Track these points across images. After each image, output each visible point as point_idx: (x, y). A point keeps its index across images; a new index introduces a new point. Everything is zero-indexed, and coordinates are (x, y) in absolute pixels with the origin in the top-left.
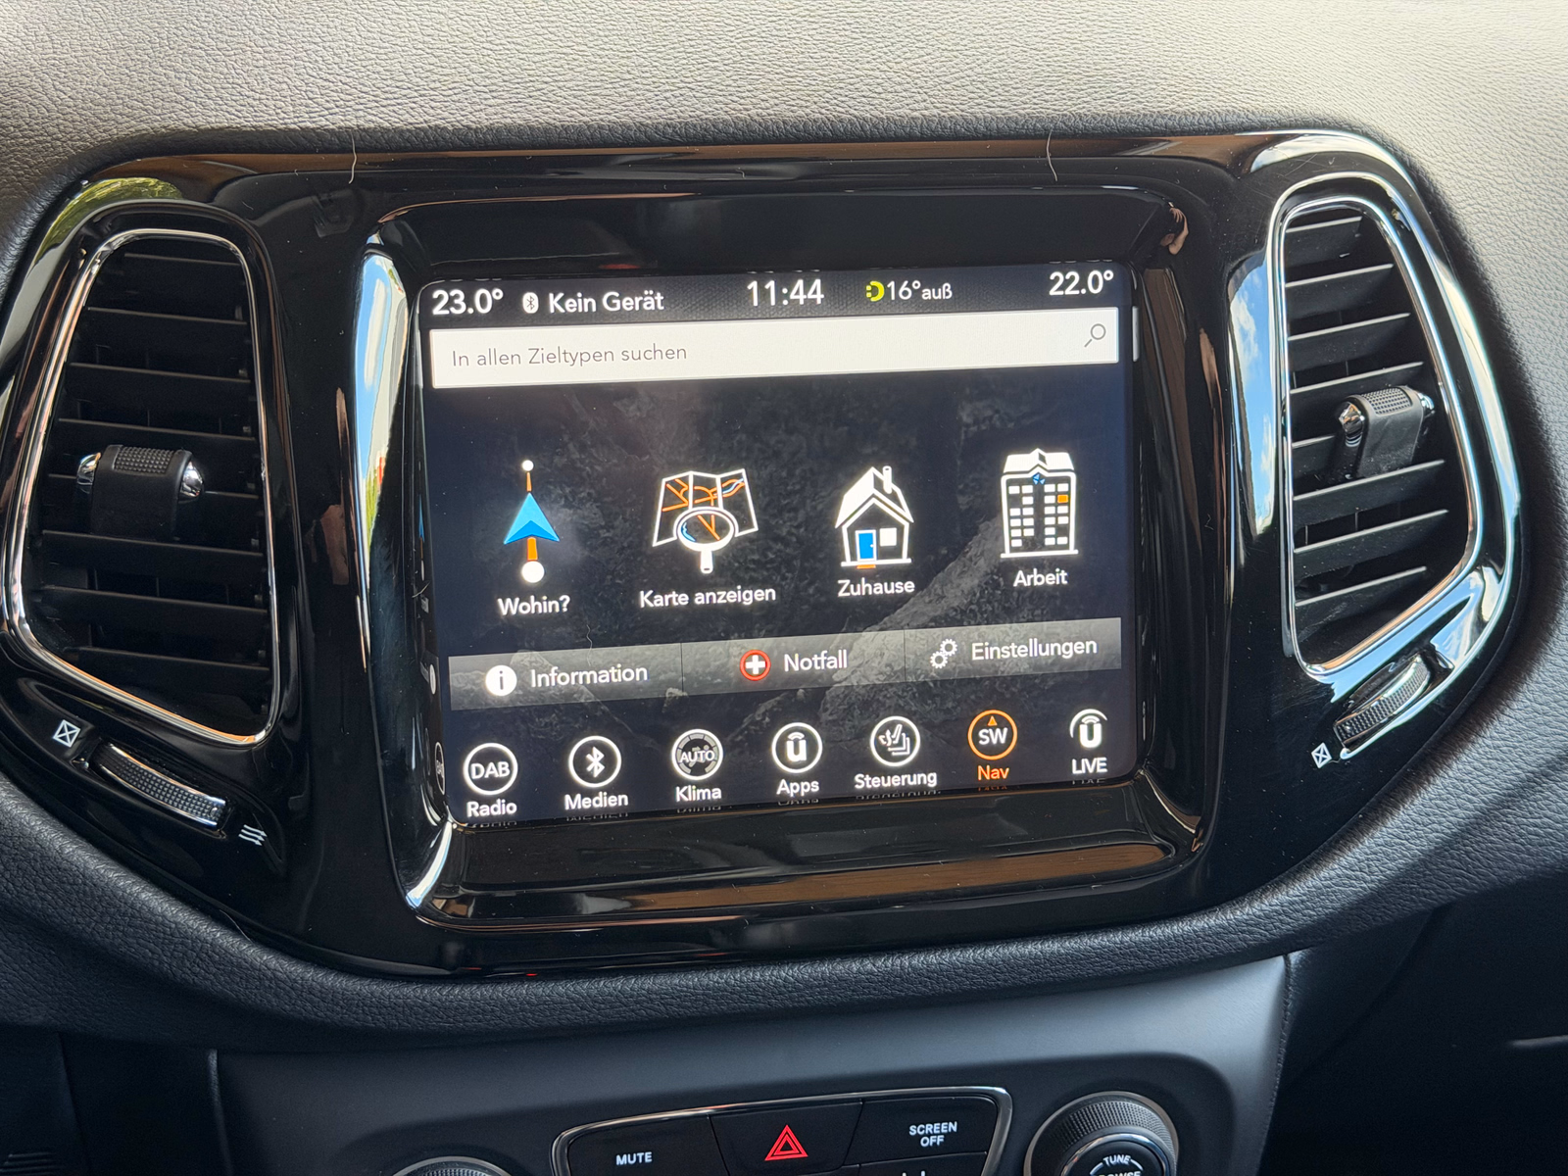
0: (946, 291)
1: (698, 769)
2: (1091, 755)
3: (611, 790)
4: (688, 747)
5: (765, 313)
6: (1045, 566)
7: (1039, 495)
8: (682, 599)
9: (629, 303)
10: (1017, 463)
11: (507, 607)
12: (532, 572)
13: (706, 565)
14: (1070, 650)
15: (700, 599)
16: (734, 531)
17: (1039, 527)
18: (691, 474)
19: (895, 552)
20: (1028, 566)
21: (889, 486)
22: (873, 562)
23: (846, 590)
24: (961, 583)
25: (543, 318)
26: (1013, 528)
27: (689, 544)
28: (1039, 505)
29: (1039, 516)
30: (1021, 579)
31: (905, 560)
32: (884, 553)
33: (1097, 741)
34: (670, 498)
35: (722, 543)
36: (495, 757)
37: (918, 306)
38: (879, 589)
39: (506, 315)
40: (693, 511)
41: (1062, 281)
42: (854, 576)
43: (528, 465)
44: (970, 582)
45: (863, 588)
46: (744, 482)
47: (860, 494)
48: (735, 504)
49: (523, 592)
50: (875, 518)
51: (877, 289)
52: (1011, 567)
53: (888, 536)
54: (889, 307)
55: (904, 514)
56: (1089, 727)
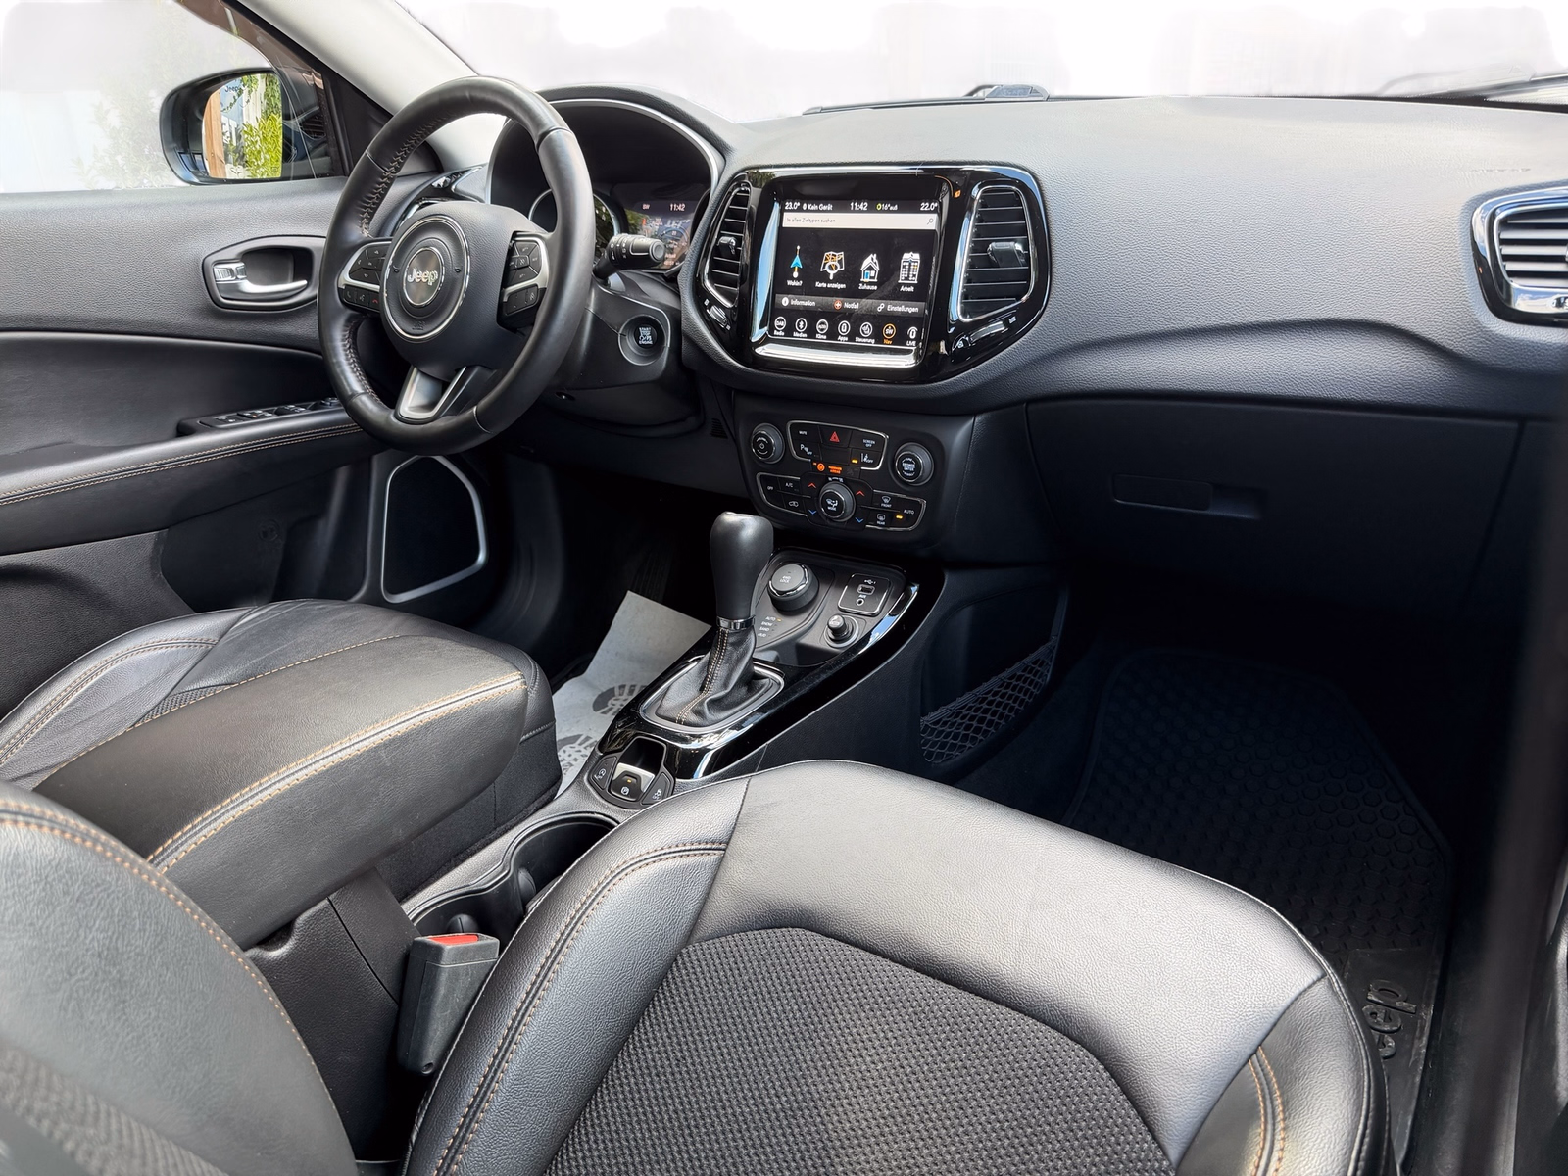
0: (896, 208)
1: (822, 330)
2: (912, 340)
3: (803, 333)
4: (821, 324)
5: (854, 211)
6: (909, 285)
7: (910, 265)
8: (824, 285)
9: (825, 208)
10: (906, 256)
11: (790, 283)
12: (795, 275)
13: (831, 278)
14: (911, 310)
15: (829, 286)
16: (839, 269)
17: (909, 275)
18: (832, 253)
19: (873, 278)
20: (904, 285)
21: (875, 260)
22: (868, 280)
23: (861, 287)
24: (888, 288)
25: (807, 210)
26: (903, 273)
27: (829, 271)
28: (910, 268)
29: (909, 271)
30: (902, 289)
31: (876, 280)
32: (871, 278)
33: (914, 337)
34: (826, 259)
35: (835, 272)
36: (782, 320)
37: (888, 211)
38: (869, 288)
39: (800, 209)
40: (830, 263)
41: (924, 206)
42: (864, 283)
43: (798, 248)
44: (890, 288)
45: (865, 287)
46: (843, 256)
47: (867, 262)
48: (840, 261)
49: (793, 279)
50: (870, 268)
51: (880, 206)
52: (900, 285)
53: (873, 273)
54: (882, 211)
55: (877, 268)
56: (913, 331)
